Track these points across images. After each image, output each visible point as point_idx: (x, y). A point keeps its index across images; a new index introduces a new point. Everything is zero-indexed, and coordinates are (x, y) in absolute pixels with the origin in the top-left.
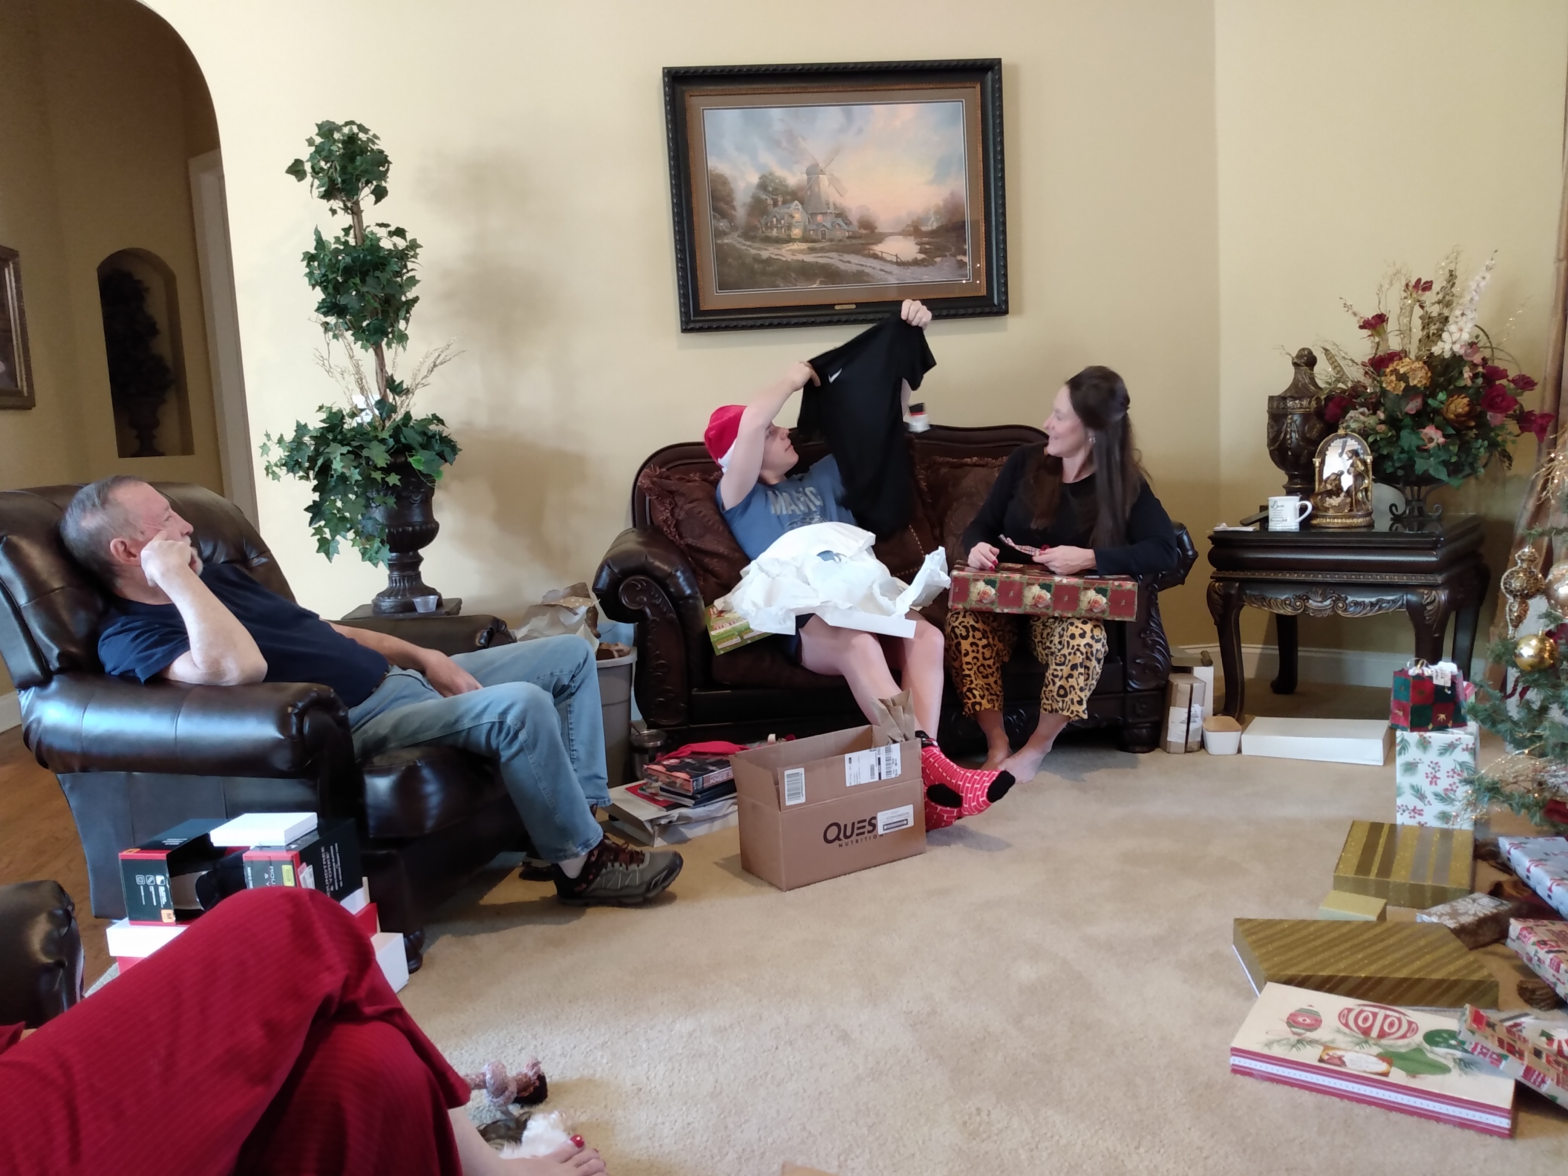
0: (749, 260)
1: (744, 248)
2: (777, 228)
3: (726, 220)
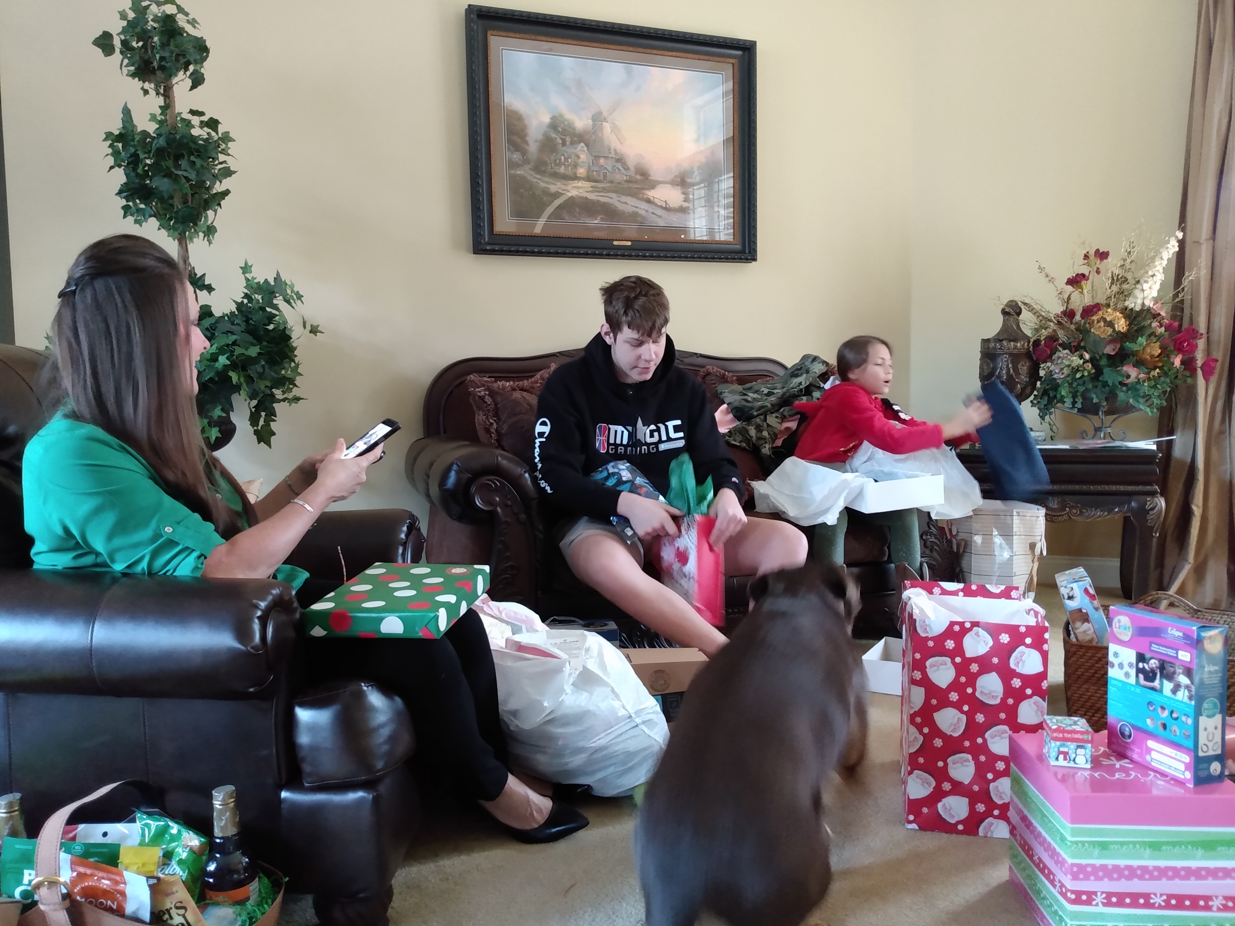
0: (537, 192)
1: (534, 180)
2: (565, 165)
3: (520, 153)
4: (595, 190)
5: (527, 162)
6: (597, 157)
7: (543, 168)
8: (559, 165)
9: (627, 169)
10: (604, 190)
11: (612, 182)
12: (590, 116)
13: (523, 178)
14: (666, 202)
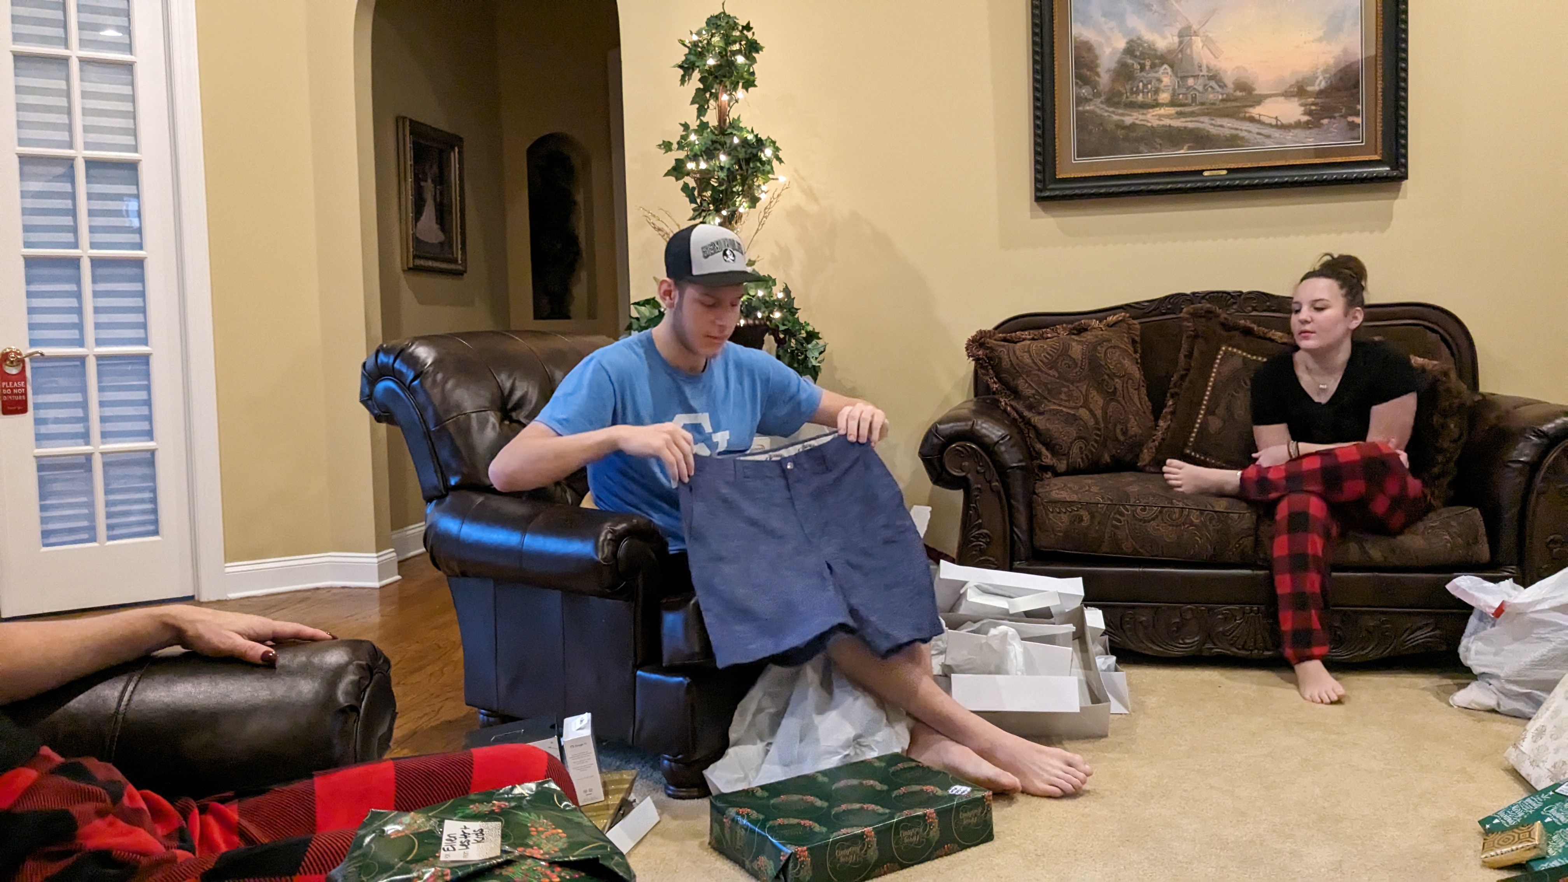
0: (1110, 127)
1: (1106, 114)
2: (1143, 92)
3: (1088, 87)
4: (1180, 114)
5: (1097, 95)
6: (1184, 78)
7: (1116, 100)
8: (1137, 93)
9: (1223, 86)
10: (1192, 114)
11: (1202, 104)
12: (1176, 32)
13: (1092, 112)
14: (1276, 118)
